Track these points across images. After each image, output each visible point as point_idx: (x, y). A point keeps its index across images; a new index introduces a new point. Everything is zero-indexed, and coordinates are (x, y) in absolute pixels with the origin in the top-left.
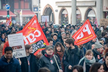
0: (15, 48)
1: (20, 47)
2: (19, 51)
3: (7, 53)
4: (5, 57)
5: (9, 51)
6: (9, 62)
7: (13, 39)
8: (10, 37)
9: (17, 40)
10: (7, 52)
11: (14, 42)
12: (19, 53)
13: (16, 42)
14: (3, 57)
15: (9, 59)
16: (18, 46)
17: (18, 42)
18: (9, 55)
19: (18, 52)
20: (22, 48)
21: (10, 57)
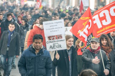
0: (53, 38)
1: (59, 37)
2: (58, 42)
3: (35, 42)
4: (33, 47)
5: (38, 39)
6: (37, 54)
7: (50, 26)
8: (46, 24)
9: (56, 28)
10: (35, 40)
11: (51, 30)
12: (57, 45)
13: (54, 31)
14: (31, 46)
15: (37, 49)
16: (57, 36)
17: (57, 31)
18: (38, 44)
19: (56, 43)
20: (61, 38)
21: (39, 48)
